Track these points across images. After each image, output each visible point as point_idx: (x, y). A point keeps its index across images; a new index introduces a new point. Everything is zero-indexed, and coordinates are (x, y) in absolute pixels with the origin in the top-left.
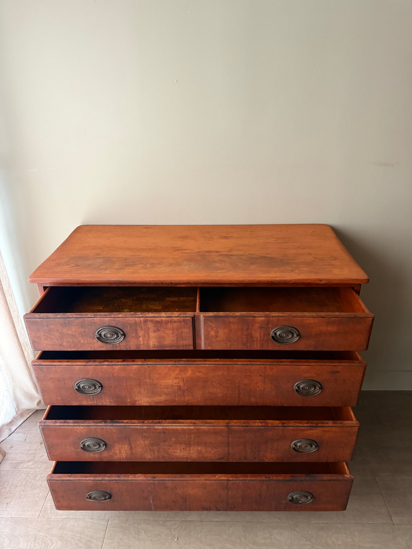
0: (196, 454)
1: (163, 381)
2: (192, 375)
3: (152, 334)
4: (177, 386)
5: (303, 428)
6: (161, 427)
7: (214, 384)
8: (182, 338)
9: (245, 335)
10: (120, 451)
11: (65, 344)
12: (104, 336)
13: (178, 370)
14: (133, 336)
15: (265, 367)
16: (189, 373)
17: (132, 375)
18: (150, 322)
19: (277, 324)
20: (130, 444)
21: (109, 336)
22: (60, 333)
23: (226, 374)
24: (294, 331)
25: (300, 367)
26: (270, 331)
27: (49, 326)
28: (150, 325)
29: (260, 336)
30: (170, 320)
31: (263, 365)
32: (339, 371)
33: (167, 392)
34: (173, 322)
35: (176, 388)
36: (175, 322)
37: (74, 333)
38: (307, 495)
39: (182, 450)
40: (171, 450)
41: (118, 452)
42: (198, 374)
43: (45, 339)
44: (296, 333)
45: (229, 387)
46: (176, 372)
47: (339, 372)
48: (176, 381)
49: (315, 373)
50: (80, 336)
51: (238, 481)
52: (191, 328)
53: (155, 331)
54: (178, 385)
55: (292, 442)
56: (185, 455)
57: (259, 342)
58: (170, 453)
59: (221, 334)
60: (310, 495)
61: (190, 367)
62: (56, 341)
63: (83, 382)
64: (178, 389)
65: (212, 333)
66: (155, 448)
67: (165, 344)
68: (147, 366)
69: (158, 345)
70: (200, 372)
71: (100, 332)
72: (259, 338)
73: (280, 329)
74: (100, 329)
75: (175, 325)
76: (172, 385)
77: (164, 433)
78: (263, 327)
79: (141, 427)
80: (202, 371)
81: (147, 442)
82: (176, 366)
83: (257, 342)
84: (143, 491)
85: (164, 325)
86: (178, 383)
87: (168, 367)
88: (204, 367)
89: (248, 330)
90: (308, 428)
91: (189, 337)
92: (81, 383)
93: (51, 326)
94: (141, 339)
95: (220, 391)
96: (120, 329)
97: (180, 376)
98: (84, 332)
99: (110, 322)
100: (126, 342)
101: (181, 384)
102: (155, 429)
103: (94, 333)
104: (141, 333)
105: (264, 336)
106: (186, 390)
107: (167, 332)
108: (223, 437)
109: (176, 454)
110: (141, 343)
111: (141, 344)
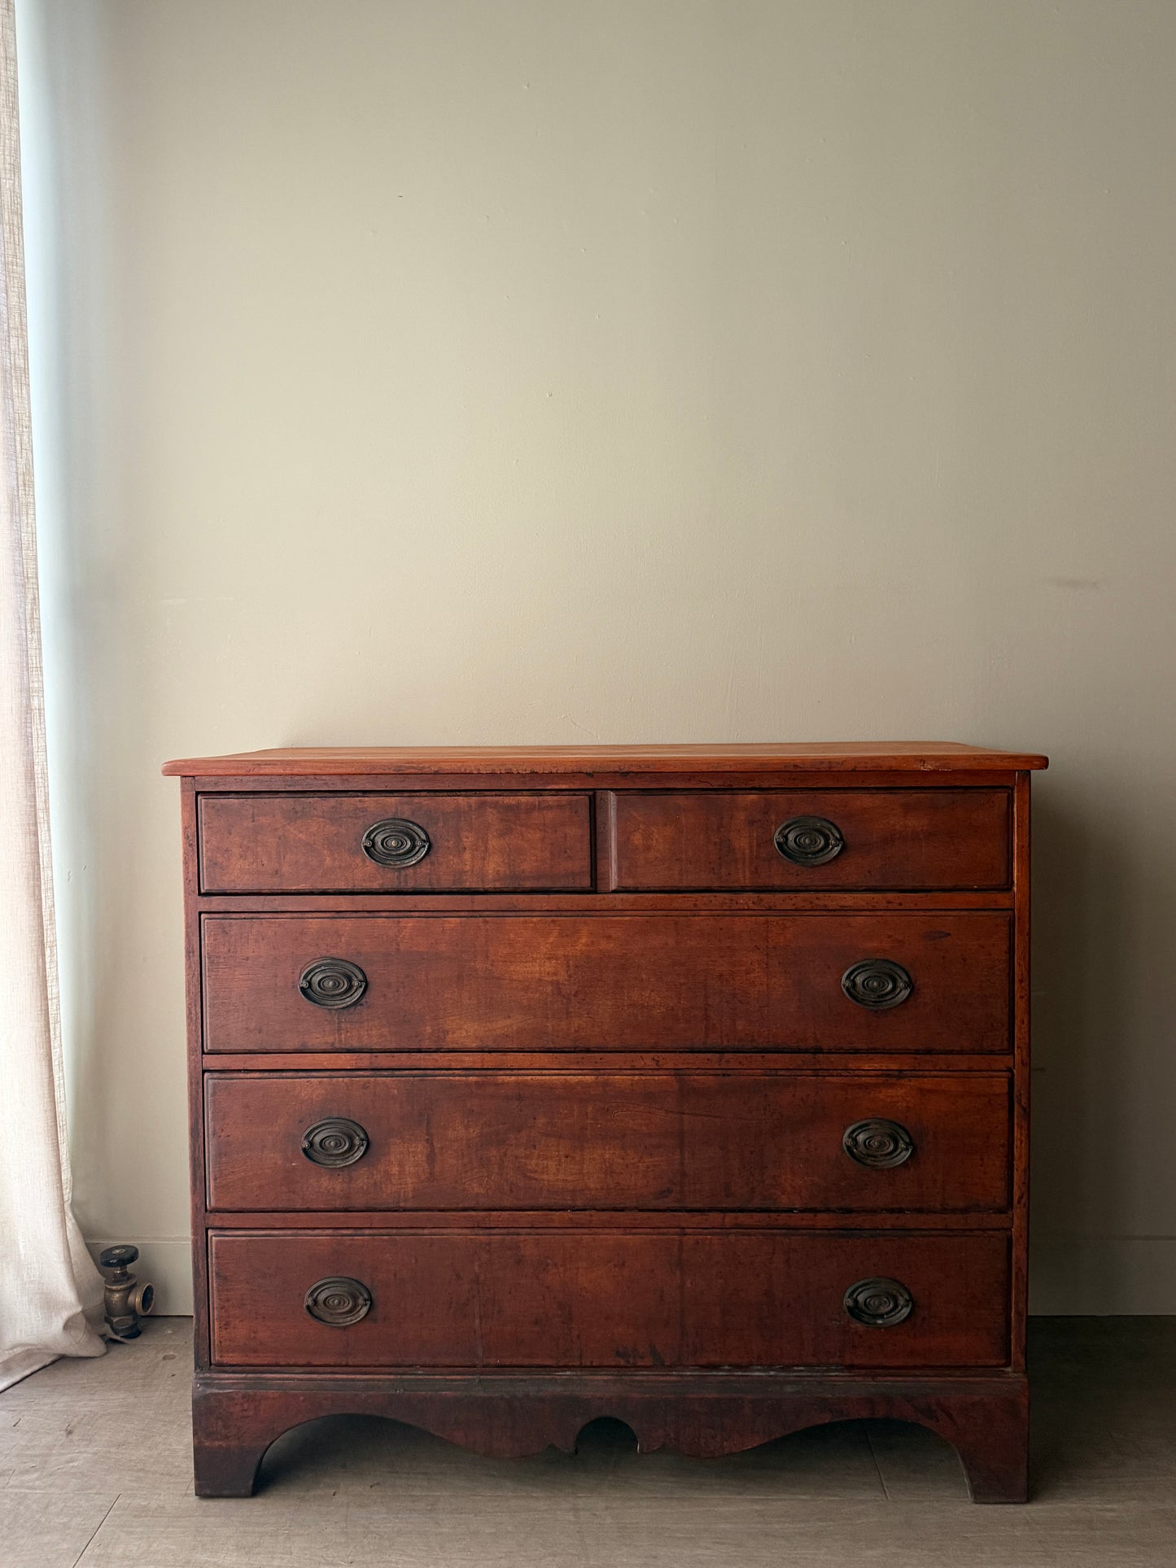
0: (598, 1177)
1: (518, 968)
2: (588, 948)
3: (494, 843)
4: (552, 983)
5: (868, 1080)
6: (513, 1078)
7: (644, 976)
8: (566, 852)
9: (715, 844)
10: (401, 1165)
11: (285, 869)
12: (382, 844)
13: (555, 933)
14: (449, 848)
15: (767, 922)
16: (584, 940)
17: (443, 948)
18: (490, 807)
19: (788, 813)
20: (430, 1142)
21: (393, 843)
22: (280, 838)
23: (671, 942)
24: (830, 830)
25: (852, 919)
26: (773, 830)
27: (256, 818)
28: (491, 816)
29: (751, 847)
30: (537, 803)
31: (761, 916)
32: (948, 932)
33: (525, 1003)
34: (544, 808)
35: (549, 989)
36: (550, 808)
37: (313, 838)
38: (895, 1292)
39: (563, 1159)
40: (534, 1162)
41: (395, 1170)
42: (605, 945)
43: (241, 857)
44: (834, 836)
45: (681, 984)
46: (551, 940)
47: (949, 934)
48: (549, 967)
49: (890, 937)
50: (326, 846)
51: (708, 1237)
52: (587, 825)
53: (502, 835)
54: (555, 978)
55: (845, 1128)
56: (569, 1178)
57: (747, 863)
58: (531, 1171)
59: (656, 840)
60: (902, 1291)
61: (585, 923)
62: (265, 862)
63: (323, 968)
64: (552, 991)
65: (637, 839)
66: (493, 1153)
67: (523, 871)
68: (481, 919)
69: (508, 872)
70: (609, 937)
71: (373, 836)
72: (747, 851)
73: (794, 826)
74: (375, 826)
75: (550, 815)
76: (540, 980)
77: (520, 1098)
78: (756, 822)
79: (464, 1078)
80: (614, 936)
81: (474, 1132)
82: (550, 919)
83: (744, 863)
84: (458, 1277)
85: (523, 816)
86: (555, 974)
87: (532, 922)
88: (618, 922)
89: (722, 830)
90: (881, 1080)
91: (581, 849)
92: (317, 970)
93: (260, 818)
94: (467, 856)
95: (658, 999)
96: (420, 827)
97: (560, 952)
98: (335, 835)
99: (399, 808)
100: (432, 863)
101: (562, 977)
102: (496, 1084)
103: (357, 840)
104: (468, 839)
105: (758, 845)
106: (574, 996)
107: (529, 835)
108: (667, 1112)
109: (545, 1177)
110: (468, 868)
111: (465, 870)
